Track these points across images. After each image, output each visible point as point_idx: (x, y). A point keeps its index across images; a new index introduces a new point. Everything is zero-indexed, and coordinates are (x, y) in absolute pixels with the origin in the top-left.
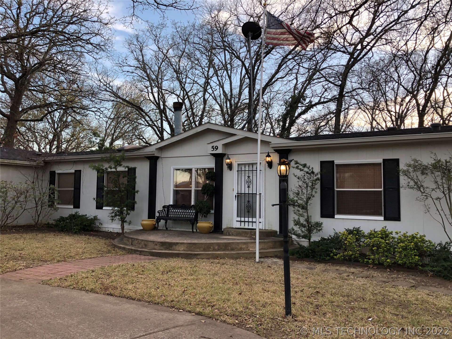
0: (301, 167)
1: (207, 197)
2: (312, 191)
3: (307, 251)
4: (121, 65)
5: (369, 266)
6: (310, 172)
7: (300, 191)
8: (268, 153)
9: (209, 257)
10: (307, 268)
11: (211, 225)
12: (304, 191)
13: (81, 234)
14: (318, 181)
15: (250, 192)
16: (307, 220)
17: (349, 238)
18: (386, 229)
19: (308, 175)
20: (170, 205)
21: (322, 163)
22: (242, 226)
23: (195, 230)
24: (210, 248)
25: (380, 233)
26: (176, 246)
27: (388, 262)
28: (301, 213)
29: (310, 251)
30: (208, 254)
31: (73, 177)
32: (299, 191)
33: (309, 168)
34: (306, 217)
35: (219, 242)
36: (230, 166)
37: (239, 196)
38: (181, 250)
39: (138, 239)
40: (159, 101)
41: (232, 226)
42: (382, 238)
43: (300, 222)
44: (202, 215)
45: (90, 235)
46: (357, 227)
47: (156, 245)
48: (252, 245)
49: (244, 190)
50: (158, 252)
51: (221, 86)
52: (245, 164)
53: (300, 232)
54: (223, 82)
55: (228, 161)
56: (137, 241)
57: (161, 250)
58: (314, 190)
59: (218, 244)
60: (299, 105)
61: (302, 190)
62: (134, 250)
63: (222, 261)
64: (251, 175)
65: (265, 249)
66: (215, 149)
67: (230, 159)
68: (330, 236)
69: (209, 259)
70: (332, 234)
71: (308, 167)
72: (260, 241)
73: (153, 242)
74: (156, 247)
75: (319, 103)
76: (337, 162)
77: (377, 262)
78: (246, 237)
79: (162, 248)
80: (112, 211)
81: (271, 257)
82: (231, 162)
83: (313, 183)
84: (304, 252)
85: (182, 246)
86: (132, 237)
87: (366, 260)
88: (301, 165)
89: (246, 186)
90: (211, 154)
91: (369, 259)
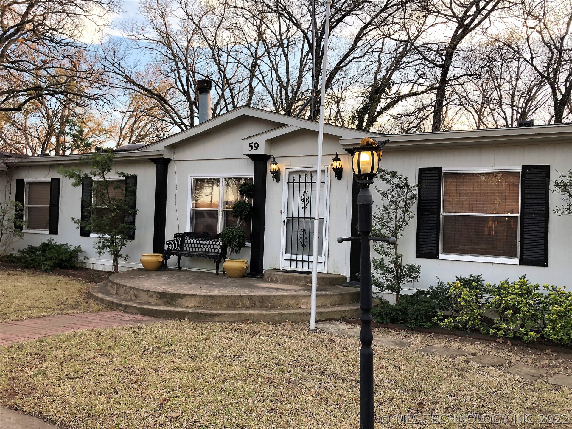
0: (387, 177)
1: (240, 222)
2: (404, 216)
3: (394, 313)
4: (136, 38)
5: (498, 340)
6: (402, 185)
7: (385, 215)
8: (337, 155)
9: (234, 320)
10: (396, 344)
11: (245, 266)
12: (392, 215)
13: (53, 274)
14: (415, 200)
15: (307, 216)
16: (396, 262)
17: (466, 294)
18: (526, 279)
19: (398, 189)
20: (185, 233)
21: (421, 171)
22: (294, 268)
23: (221, 272)
24: (238, 304)
25: (516, 286)
26: (182, 299)
27: (531, 336)
28: (385, 250)
29: (400, 313)
30: (233, 314)
31: (48, 189)
32: (383, 216)
33: (400, 179)
34: (394, 257)
35: (252, 294)
36: (277, 176)
37: (289, 222)
38: (190, 306)
39: (125, 286)
40: (188, 88)
41: (277, 268)
42: (521, 295)
43: (384, 264)
44: (233, 249)
45: (67, 275)
46: (476, 274)
47: (151, 296)
48: (305, 300)
49: (298, 212)
50: (153, 309)
51: (274, 68)
52: (300, 173)
53: (383, 280)
54: (277, 62)
55: (274, 167)
56: (124, 289)
57: (159, 305)
58: (408, 214)
59: (251, 298)
60: (382, 97)
61: (388, 214)
62: (117, 304)
63: (254, 327)
64: (308, 189)
65: (326, 306)
66: (254, 148)
67: (277, 164)
68: (431, 288)
69: (233, 322)
70: (435, 286)
71: (399, 176)
72: (319, 293)
73: (147, 291)
74: (152, 300)
75: (411, 94)
76: (445, 170)
77: (511, 335)
78: (297, 285)
79: (159, 302)
80: (98, 239)
81: (336, 320)
82: (279, 169)
83: (406, 203)
84: (390, 314)
85: (192, 299)
86: (117, 281)
87: (491, 331)
88: (388, 174)
89: (301, 206)
90: (247, 155)
91: (499, 330)
